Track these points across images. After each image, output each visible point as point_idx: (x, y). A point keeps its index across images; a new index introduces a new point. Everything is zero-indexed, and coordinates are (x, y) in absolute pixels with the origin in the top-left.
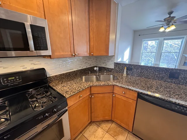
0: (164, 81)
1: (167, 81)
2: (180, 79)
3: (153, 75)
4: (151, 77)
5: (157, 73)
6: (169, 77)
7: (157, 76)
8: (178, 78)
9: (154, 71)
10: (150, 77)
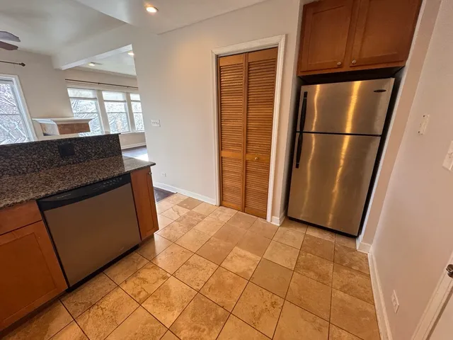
0: (57, 166)
1: (62, 165)
2: (78, 154)
3: (29, 163)
4: (27, 168)
5: (35, 156)
6: (62, 157)
7: (39, 162)
8: (73, 154)
9: (27, 152)
10: (25, 169)
